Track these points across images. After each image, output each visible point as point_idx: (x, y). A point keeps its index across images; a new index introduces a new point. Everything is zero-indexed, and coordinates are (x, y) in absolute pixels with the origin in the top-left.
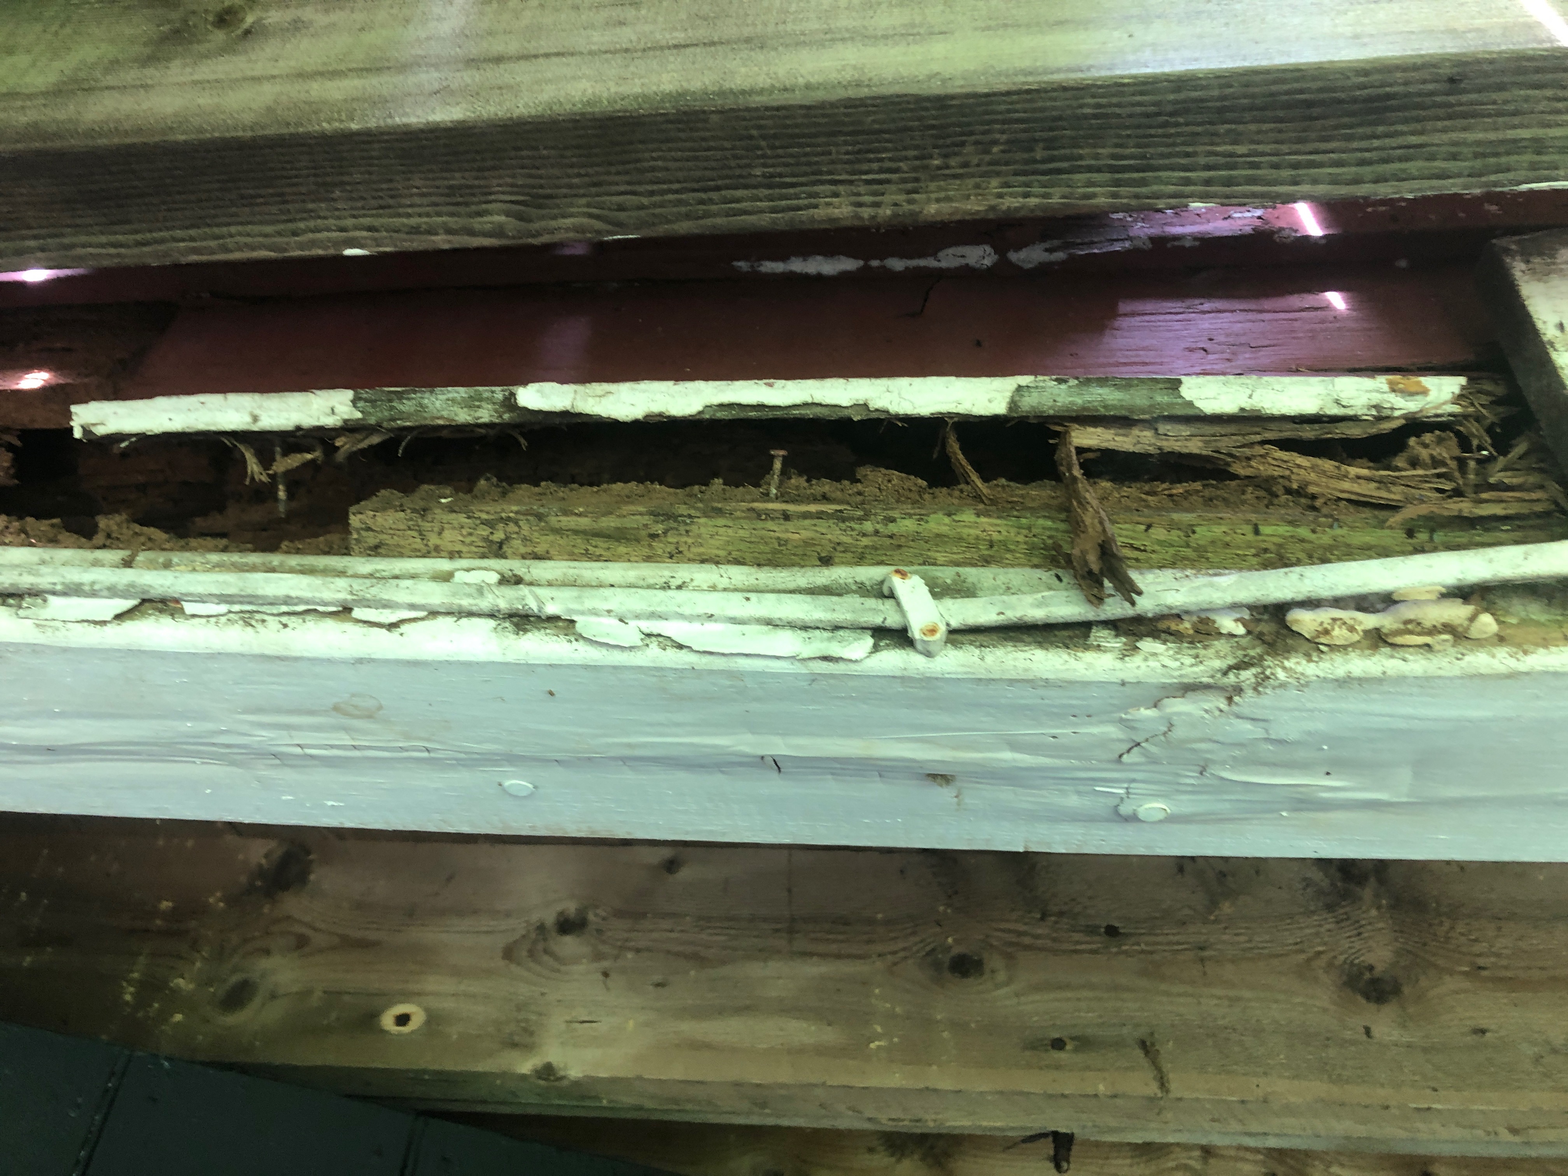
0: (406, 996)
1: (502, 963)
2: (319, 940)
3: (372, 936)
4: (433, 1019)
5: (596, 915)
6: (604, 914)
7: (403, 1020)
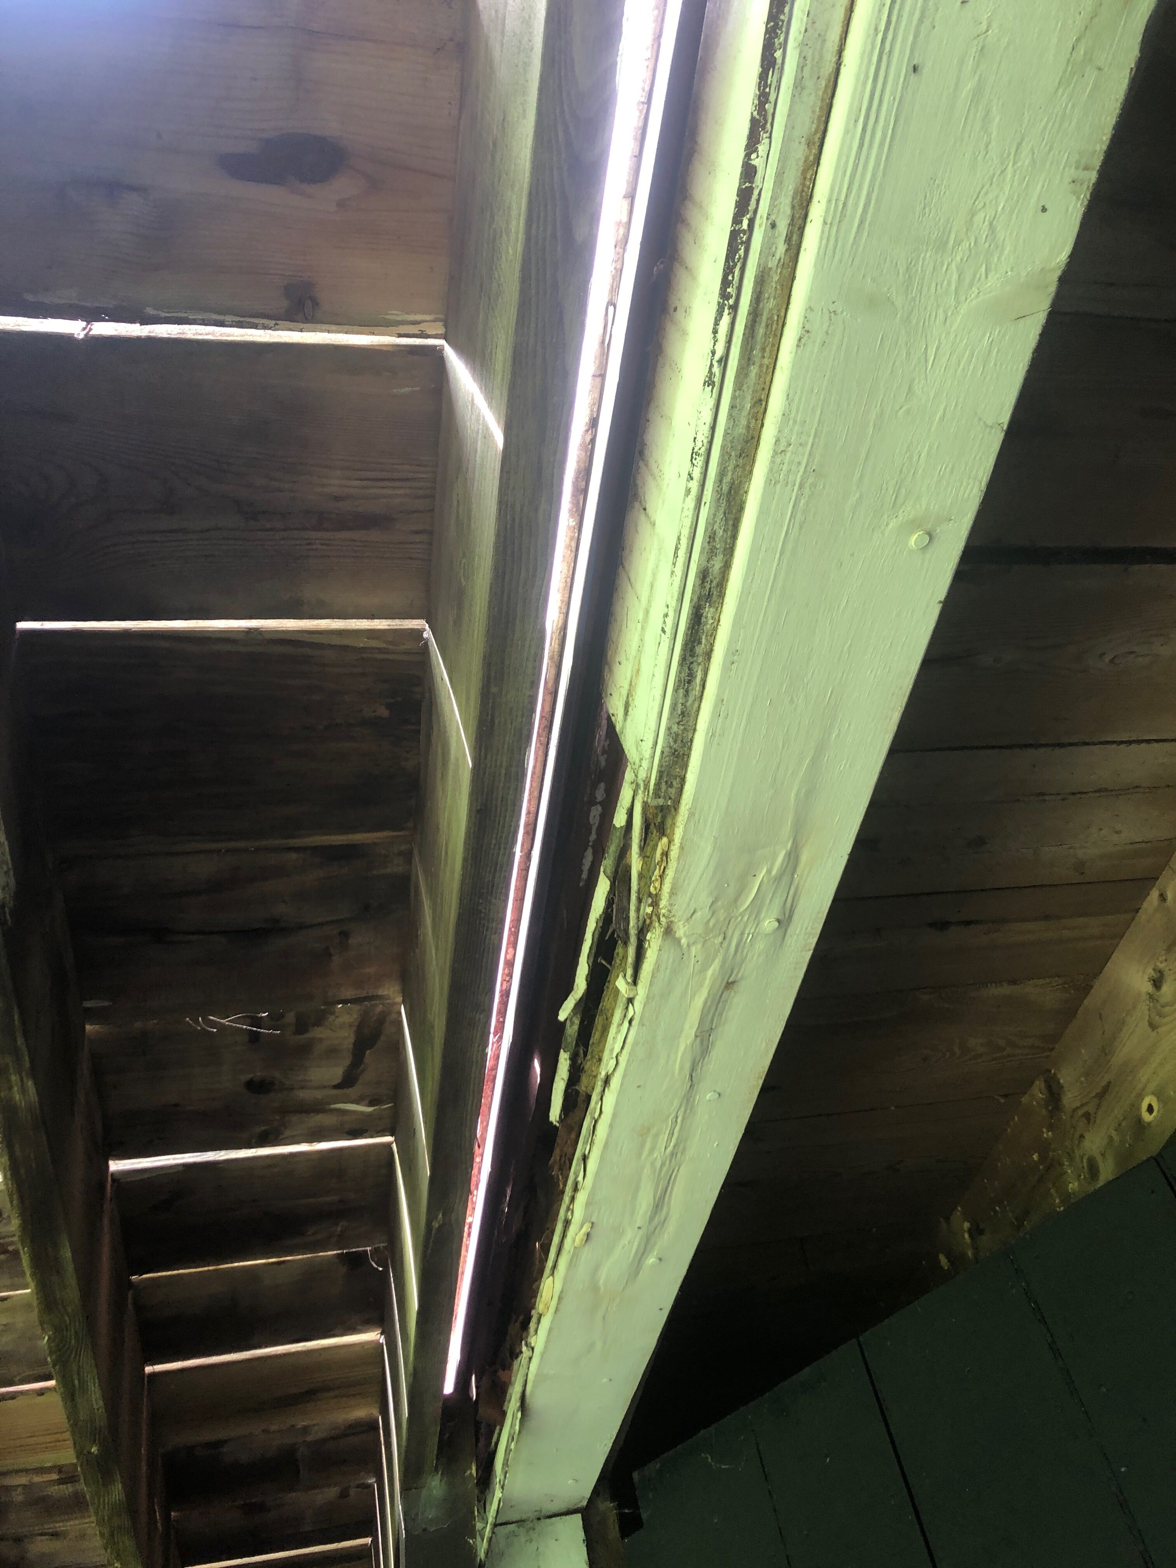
0: (1140, 1097)
1: (1154, 1034)
2: (1090, 1108)
3: (1104, 1083)
4: (1159, 1094)
5: (1161, 963)
6: (1164, 958)
7: (1150, 1109)
